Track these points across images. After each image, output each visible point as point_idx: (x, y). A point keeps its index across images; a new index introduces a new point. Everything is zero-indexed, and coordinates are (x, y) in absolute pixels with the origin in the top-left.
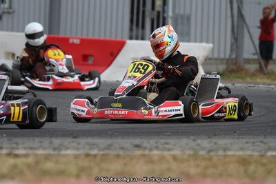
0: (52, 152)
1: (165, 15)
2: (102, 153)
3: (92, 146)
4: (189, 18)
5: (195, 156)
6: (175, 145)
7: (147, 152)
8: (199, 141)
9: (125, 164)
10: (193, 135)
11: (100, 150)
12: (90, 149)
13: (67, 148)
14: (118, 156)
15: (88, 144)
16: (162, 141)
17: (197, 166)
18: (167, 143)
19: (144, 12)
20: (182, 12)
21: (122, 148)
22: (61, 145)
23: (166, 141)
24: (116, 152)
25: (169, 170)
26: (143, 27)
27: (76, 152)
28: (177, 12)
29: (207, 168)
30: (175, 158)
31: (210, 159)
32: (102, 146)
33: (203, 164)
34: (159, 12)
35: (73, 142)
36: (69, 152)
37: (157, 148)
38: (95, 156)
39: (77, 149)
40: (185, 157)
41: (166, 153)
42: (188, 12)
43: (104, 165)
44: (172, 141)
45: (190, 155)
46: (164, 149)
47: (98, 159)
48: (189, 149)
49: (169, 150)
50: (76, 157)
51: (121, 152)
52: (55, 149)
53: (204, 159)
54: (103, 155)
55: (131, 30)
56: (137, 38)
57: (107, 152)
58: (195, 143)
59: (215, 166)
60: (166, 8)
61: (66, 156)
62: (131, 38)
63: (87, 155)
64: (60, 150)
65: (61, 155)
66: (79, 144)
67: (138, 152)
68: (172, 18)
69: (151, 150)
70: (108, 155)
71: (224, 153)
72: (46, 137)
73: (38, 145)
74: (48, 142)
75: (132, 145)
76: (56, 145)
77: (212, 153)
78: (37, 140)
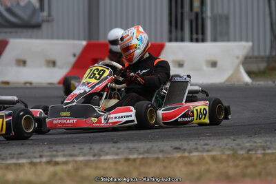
0: (92, 158)
1: (204, 16)
2: (141, 156)
3: (131, 150)
4: (227, 18)
5: (234, 156)
6: (214, 145)
7: (186, 154)
8: (239, 141)
9: (165, 167)
10: (233, 135)
11: (140, 154)
12: (130, 154)
13: (107, 154)
14: (157, 159)
15: (128, 148)
16: (202, 142)
17: (237, 166)
18: (206, 144)
19: (182, 14)
20: (220, 12)
21: (162, 151)
22: (101, 151)
23: (206, 142)
24: (156, 156)
25: (208, 171)
26: (182, 29)
27: (115, 157)
28: (215, 12)
29: (246, 167)
30: (214, 159)
31: (250, 158)
32: (141, 150)
33: (243, 163)
34: (197, 14)
35: (113, 147)
36: (108, 157)
37: (196, 149)
38: (135, 160)
39: (117, 154)
40: (225, 157)
41: (205, 154)
42: (226, 12)
43: (143, 170)
44: (212, 142)
45: (229, 155)
46: (203, 151)
47: (138, 162)
48: (229, 149)
49: (208, 151)
50: (116, 162)
51: (161, 156)
52: (94, 156)
53: (244, 159)
54: (143, 158)
55: (170, 32)
56: (176, 40)
57: (146, 156)
58: (235, 142)
59: (254, 165)
60: (204, 9)
61: (105, 161)
62: (170, 40)
63: (127, 160)
64: (100, 156)
65: (101, 161)
66: (119, 149)
67: (178, 155)
68: (211, 18)
69: (190, 152)
70: (147, 158)
71: (263, 152)
72: (87, 143)
73: (79, 151)
74: (89, 147)
75: (171, 147)
76: (96, 151)
77: (251, 152)
78: (77, 146)
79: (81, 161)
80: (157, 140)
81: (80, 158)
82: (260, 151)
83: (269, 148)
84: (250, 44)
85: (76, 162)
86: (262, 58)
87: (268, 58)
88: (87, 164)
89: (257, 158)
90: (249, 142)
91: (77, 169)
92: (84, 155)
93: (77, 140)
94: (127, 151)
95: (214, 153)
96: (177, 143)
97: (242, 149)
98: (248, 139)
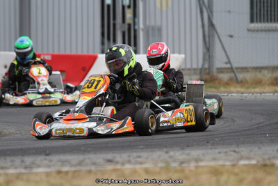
0: (23, 171)
1: (136, 27)
2: (73, 169)
3: (64, 163)
4: (160, 30)
5: (167, 168)
6: (147, 158)
7: (119, 167)
8: (172, 153)
10: (166, 147)
11: (72, 166)
12: (62, 166)
13: (39, 166)
14: (90, 172)
15: (60, 161)
16: (135, 154)
18: (139, 157)
19: (114, 25)
20: (153, 23)
21: (94, 164)
22: (33, 163)
23: (138, 154)
24: (88, 168)
26: (115, 41)
27: (47, 170)
28: (148, 23)
30: (147, 171)
31: (182, 171)
32: (74, 162)
34: (129, 25)
35: (45, 159)
36: (40, 170)
37: (129, 162)
38: (67, 173)
39: (49, 167)
40: (157, 170)
41: (138, 167)
42: (158, 23)
43: (75, 182)
44: (144, 154)
45: (162, 168)
46: (137, 163)
47: (70, 174)
48: (161, 161)
49: (141, 163)
50: (48, 174)
51: (93, 168)
52: (26, 168)
53: (176, 171)
54: (75, 171)
55: (103, 43)
57: (78, 168)
58: (167, 155)
60: (136, 20)
61: (36, 174)
62: (103, 52)
63: (59, 172)
64: (31, 168)
65: (32, 173)
66: (51, 161)
67: (110, 167)
68: (143, 30)
69: (123, 164)
70: (79, 171)
71: (196, 165)
72: (18, 155)
73: (10, 164)
74: (20, 160)
75: (104, 160)
76: (27, 164)
77: (184, 165)
78: (8, 159)
79: (13, 174)
80: (89, 152)
81: (12, 171)
82: (193, 164)
83: (202, 161)
84: (183, 56)
85: (7, 175)
86: (195, 69)
87: (201, 69)
88: (18, 176)
89: (191, 171)
90: (181, 154)
91: (8, 182)
92: (16, 168)
93: (8, 152)
94: (59, 163)
95: (146, 166)
96: (109, 156)
97: (174, 161)
98: (181, 152)
